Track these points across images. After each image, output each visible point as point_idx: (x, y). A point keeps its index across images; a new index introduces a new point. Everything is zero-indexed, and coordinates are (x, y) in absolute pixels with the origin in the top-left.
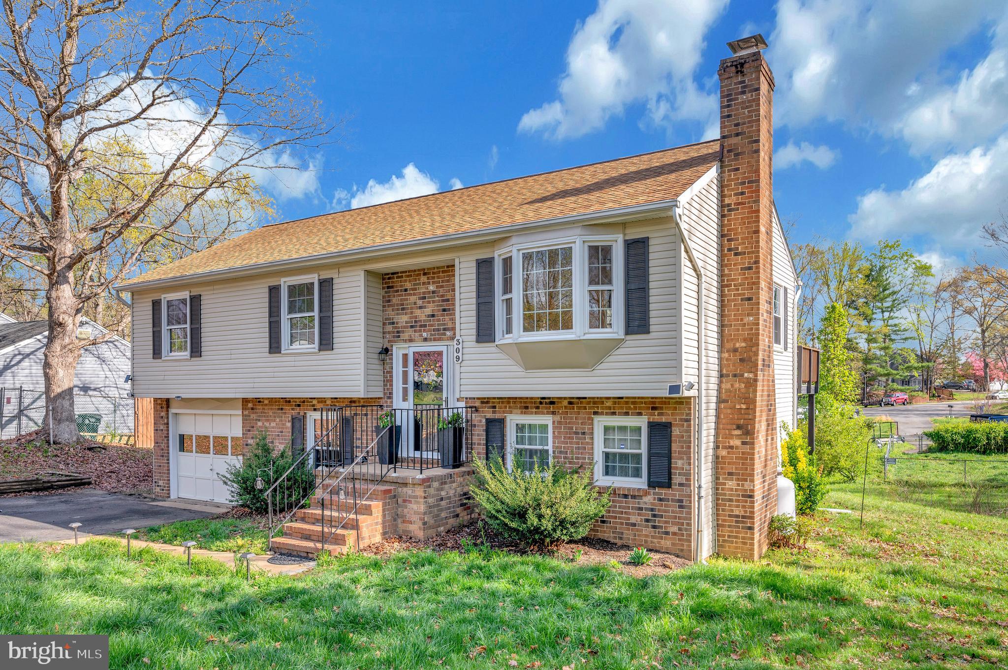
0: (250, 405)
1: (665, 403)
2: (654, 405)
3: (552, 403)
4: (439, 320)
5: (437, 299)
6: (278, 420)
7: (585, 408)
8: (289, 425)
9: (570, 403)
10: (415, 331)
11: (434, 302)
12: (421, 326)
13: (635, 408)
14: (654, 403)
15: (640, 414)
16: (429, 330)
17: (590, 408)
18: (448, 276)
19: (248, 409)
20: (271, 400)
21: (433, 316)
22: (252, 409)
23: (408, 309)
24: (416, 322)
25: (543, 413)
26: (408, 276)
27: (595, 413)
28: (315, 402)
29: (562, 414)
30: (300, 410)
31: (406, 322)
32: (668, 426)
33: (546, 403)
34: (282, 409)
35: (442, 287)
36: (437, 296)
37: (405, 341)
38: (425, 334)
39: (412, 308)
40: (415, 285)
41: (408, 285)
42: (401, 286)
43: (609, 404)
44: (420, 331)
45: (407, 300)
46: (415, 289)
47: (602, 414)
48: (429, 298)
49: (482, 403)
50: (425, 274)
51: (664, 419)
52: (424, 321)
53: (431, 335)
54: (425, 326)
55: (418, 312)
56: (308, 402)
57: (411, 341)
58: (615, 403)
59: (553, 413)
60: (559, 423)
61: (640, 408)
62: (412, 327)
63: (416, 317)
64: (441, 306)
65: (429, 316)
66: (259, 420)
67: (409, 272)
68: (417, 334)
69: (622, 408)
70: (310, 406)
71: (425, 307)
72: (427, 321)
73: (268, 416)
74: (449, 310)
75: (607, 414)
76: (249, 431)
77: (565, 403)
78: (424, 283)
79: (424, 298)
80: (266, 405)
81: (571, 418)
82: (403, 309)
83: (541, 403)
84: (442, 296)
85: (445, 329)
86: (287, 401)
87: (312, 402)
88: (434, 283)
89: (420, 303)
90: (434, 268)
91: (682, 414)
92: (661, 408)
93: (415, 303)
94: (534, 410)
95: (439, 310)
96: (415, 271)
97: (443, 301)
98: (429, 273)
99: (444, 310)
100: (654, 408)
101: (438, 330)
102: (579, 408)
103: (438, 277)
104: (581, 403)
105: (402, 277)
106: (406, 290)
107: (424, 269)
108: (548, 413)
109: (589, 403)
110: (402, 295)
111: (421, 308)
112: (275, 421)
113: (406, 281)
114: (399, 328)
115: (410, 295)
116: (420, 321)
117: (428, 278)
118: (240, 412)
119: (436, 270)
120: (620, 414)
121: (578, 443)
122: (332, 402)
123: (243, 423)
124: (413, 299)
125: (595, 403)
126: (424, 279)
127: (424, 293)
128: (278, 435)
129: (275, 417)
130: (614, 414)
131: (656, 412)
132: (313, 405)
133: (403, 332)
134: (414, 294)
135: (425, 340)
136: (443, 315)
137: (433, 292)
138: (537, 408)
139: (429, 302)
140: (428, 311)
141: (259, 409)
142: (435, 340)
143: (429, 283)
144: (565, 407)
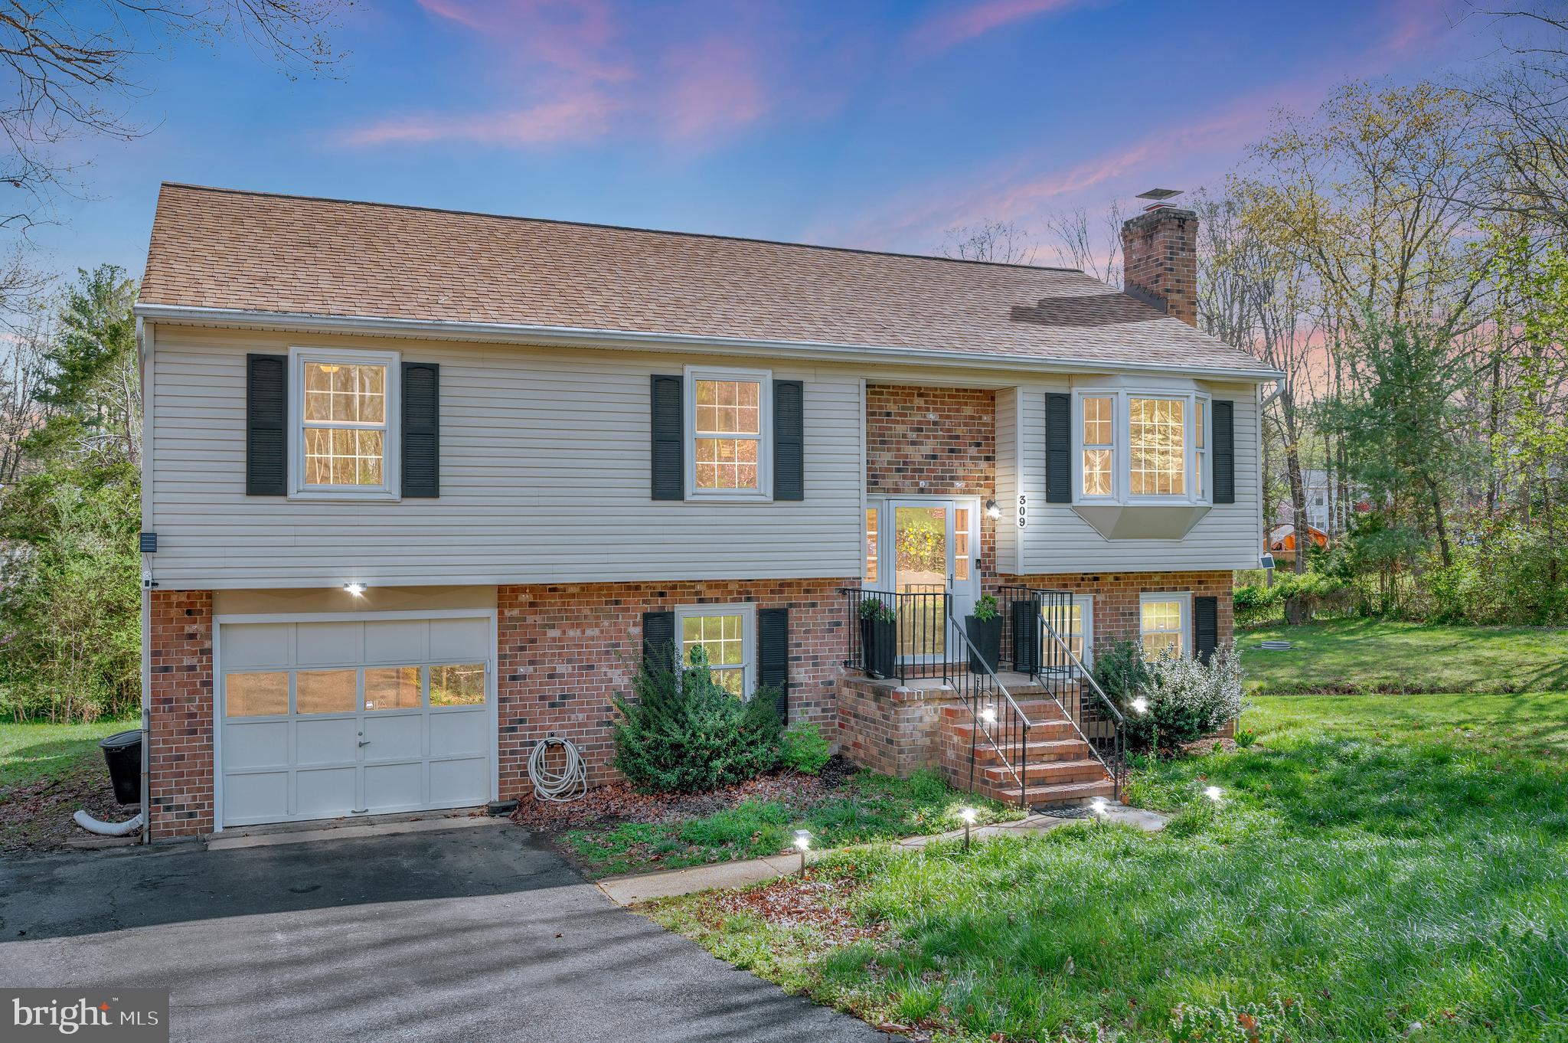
0: (525, 598)
1: (1210, 576)
2: (1201, 578)
3: (1096, 579)
4: (944, 464)
5: (941, 433)
6: (606, 623)
7: (1132, 584)
8: (637, 631)
9: (1117, 579)
10: (904, 477)
11: (935, 437)
12: (914, 470)
13: (1183, 582)
14: (1200, 576)
15: (1187, 589)
16: (928, 478)
17: (1138, 584)
18: (959, 403)
19: (521, 605)
20: (586, 589)
21: (934, 457)
22: (532, 604)
23: (891, 442)
24: (905, 463)
25: (1085, 592)
26: (892, 394)
27: (1144, 590)
28: (699, 587)
29: (1107, 592)
30: (665, 602)
31: (889, 463)
32: (1213, 601)
33: (1089, 579)
34: (617, 602)
35: (949, 417)
36: (941, 430)
37: (887, 491)
38: (922, 484)
39: (898, 442)
40: (903, 408)
41: (893, 408)
42: (880, 407)
43: (1157, 579)
44: (913, 477)
45: (890, 429)
46: (905, 415)
47: (1150, 590)
48: (928, 430)
49: (1007, 581)
50: (920, 395)
51: (1209, 594)
52: (920, 463)
53: (931, 484)
54: (921, 471)
55: (909, 450)
56: (685, 587)
57: (897, 490)
58: (1163, 577)
59: (1097, 591)
60: (1104, 603)
61: (1188, 583)
62: (898, 470)
63: (906, 456)
64: (947, 444)
65: (927, 457)
66: (553, 627)
67: (894, 387)
68: (908, 482)
69: (1170, 583)
70: (689, 594)
71: (921, 443)
72: (925, 464)
73: (577, 618)
74: (960, 451)
75: (1156, 590)
76: (522, 649)
77: (1111, 579)
78: (919, 408)
79: (921, 430)
80: (573, 596)
81: (1118, 597)
82: (883, 442)
83: (1083, 579)
84: (949, 430)
85: (952, 478)
86: (633, 588)
87: (693, 587)
88: (935, 410)
89: (912, 436)
90: (936, 389)
91: (1224, 587)
92: (1207, 582)
93: (904, 436)
94: (1075, 588)
95: (943, 451)
96: (904, 388)
97: (951, 437)
98: (928, 395)
99: (952, 451)
100: (1200, 582)
101: (943, 478)
102: (1126, 584)
103: (943, 403)
104: (1129, 578)
105: (882, 393)
106: (888, 414)
107: (920, 388)
108: (1091, 592)
109: (1136, 578)
110: (882, 421)
111: (913, 443)
112: (597, 625)
113: (888, 401)
114: (876, 470)
115: (897, 422)
116: (913, 463)
117: (926, 402)
118: (492, 613)
119: (938, 392)
120: (1169, 590)
121: (1124, 626)
122: (741, 586)
123: (501, 634)
124: (900, 429)
125: (1143, 578)
126: (919, 402)
127: (919, 422)
128: (607, 652)
129: (598, 617)
130: (1162, 589)
131: (1202, 586)
132: (697, 593)
133: (884, 477)
134: (903, 423)
135: (922, 491)
136: (950, 458)
137: (935, 423)
138: (1079, 585)
139: (928, 437)
140: (927, 449)
141: (551, 604)
142: (936, 492)
143: (928, 409)
144: (1111, 584)
